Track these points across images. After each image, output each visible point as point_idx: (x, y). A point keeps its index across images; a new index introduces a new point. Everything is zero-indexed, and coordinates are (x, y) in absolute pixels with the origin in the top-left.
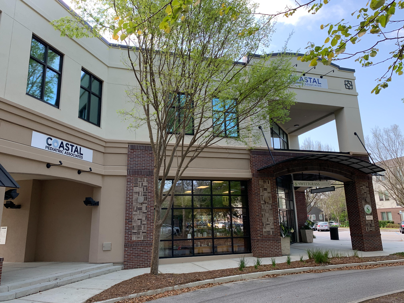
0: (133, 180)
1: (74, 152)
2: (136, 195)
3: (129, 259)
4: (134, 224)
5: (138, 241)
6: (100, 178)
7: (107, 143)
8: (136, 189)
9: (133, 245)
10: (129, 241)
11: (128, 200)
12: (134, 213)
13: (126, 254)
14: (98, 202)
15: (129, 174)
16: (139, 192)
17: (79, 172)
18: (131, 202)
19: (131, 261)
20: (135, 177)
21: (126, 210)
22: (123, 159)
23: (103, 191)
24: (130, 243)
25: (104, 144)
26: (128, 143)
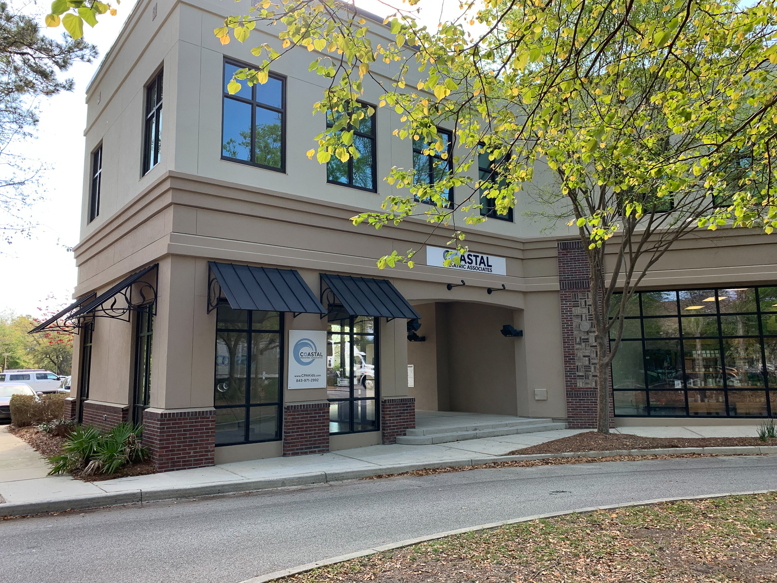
0: (570, 297)
1: (480, 265)
2: (577, 320)
3: (575, 415)
4: (578, 363)
5: (586, 388)
6: (521, 296)
7: (526, 244)
8: (577, 311)
9: (580, 394)
10: (573, 389)
11: (566, 328)
12: (578, 346)
13: (570, 407)
14: (522, 331)
15: (563, 287)
16: (581, 315)
17: (490, 291)
18: (570, 330)
19: (579, 417)
20: (573, 292)
21: (564, 342)
22: (552, 266)
23: (526, 314)
24: (575, 391)
25: (521, 246)
26: (557, 240)
